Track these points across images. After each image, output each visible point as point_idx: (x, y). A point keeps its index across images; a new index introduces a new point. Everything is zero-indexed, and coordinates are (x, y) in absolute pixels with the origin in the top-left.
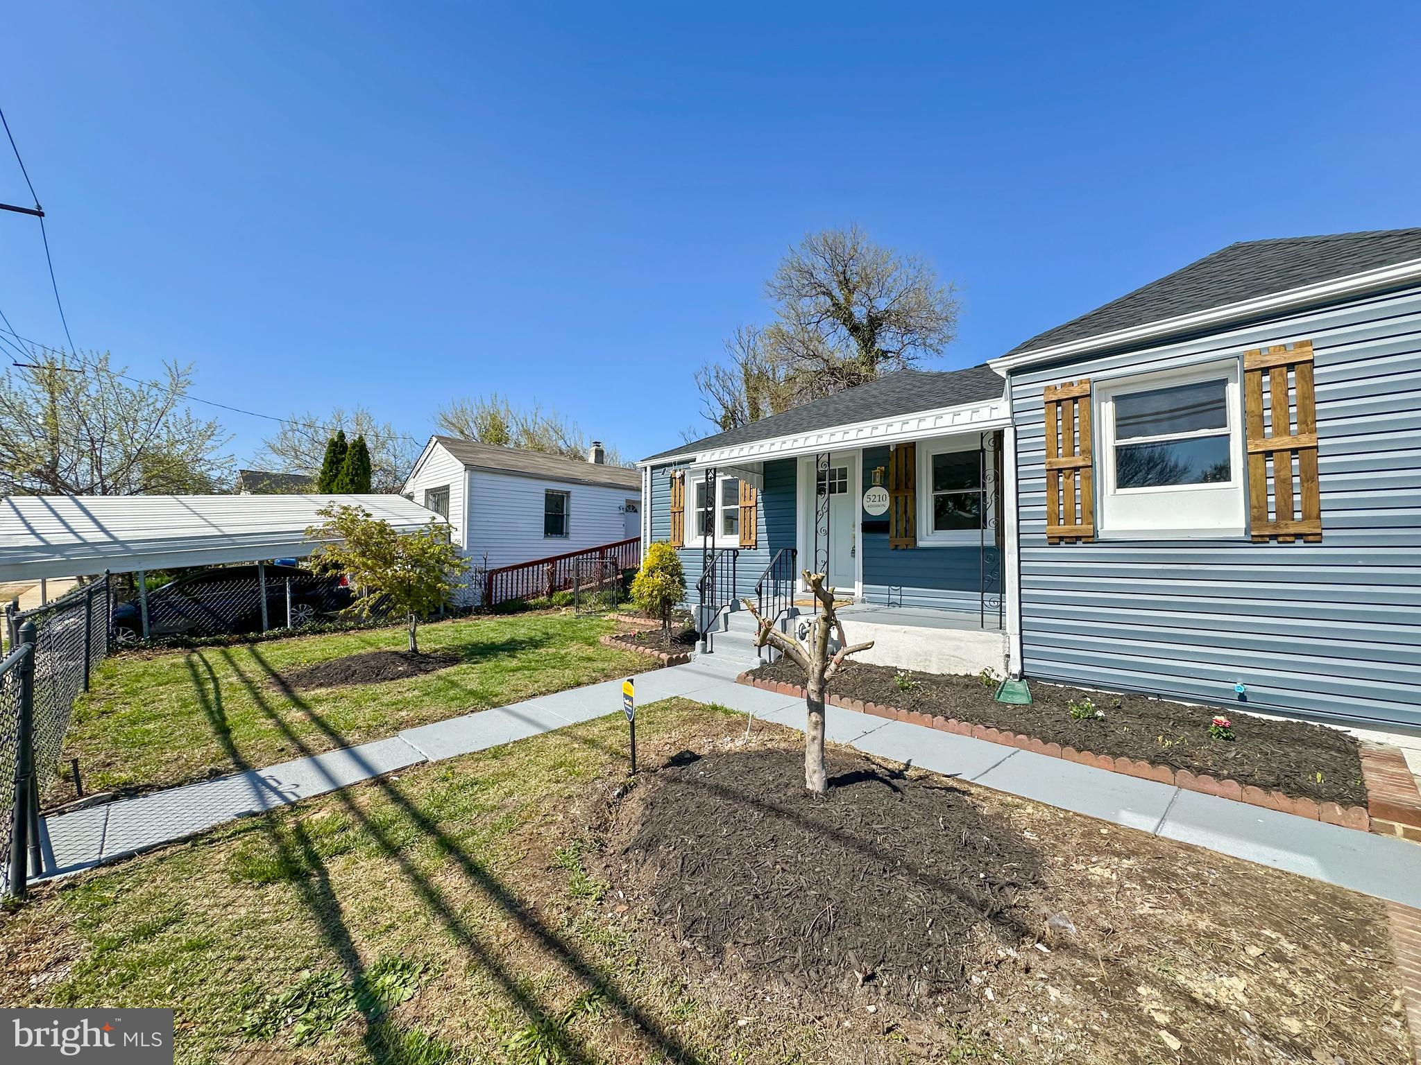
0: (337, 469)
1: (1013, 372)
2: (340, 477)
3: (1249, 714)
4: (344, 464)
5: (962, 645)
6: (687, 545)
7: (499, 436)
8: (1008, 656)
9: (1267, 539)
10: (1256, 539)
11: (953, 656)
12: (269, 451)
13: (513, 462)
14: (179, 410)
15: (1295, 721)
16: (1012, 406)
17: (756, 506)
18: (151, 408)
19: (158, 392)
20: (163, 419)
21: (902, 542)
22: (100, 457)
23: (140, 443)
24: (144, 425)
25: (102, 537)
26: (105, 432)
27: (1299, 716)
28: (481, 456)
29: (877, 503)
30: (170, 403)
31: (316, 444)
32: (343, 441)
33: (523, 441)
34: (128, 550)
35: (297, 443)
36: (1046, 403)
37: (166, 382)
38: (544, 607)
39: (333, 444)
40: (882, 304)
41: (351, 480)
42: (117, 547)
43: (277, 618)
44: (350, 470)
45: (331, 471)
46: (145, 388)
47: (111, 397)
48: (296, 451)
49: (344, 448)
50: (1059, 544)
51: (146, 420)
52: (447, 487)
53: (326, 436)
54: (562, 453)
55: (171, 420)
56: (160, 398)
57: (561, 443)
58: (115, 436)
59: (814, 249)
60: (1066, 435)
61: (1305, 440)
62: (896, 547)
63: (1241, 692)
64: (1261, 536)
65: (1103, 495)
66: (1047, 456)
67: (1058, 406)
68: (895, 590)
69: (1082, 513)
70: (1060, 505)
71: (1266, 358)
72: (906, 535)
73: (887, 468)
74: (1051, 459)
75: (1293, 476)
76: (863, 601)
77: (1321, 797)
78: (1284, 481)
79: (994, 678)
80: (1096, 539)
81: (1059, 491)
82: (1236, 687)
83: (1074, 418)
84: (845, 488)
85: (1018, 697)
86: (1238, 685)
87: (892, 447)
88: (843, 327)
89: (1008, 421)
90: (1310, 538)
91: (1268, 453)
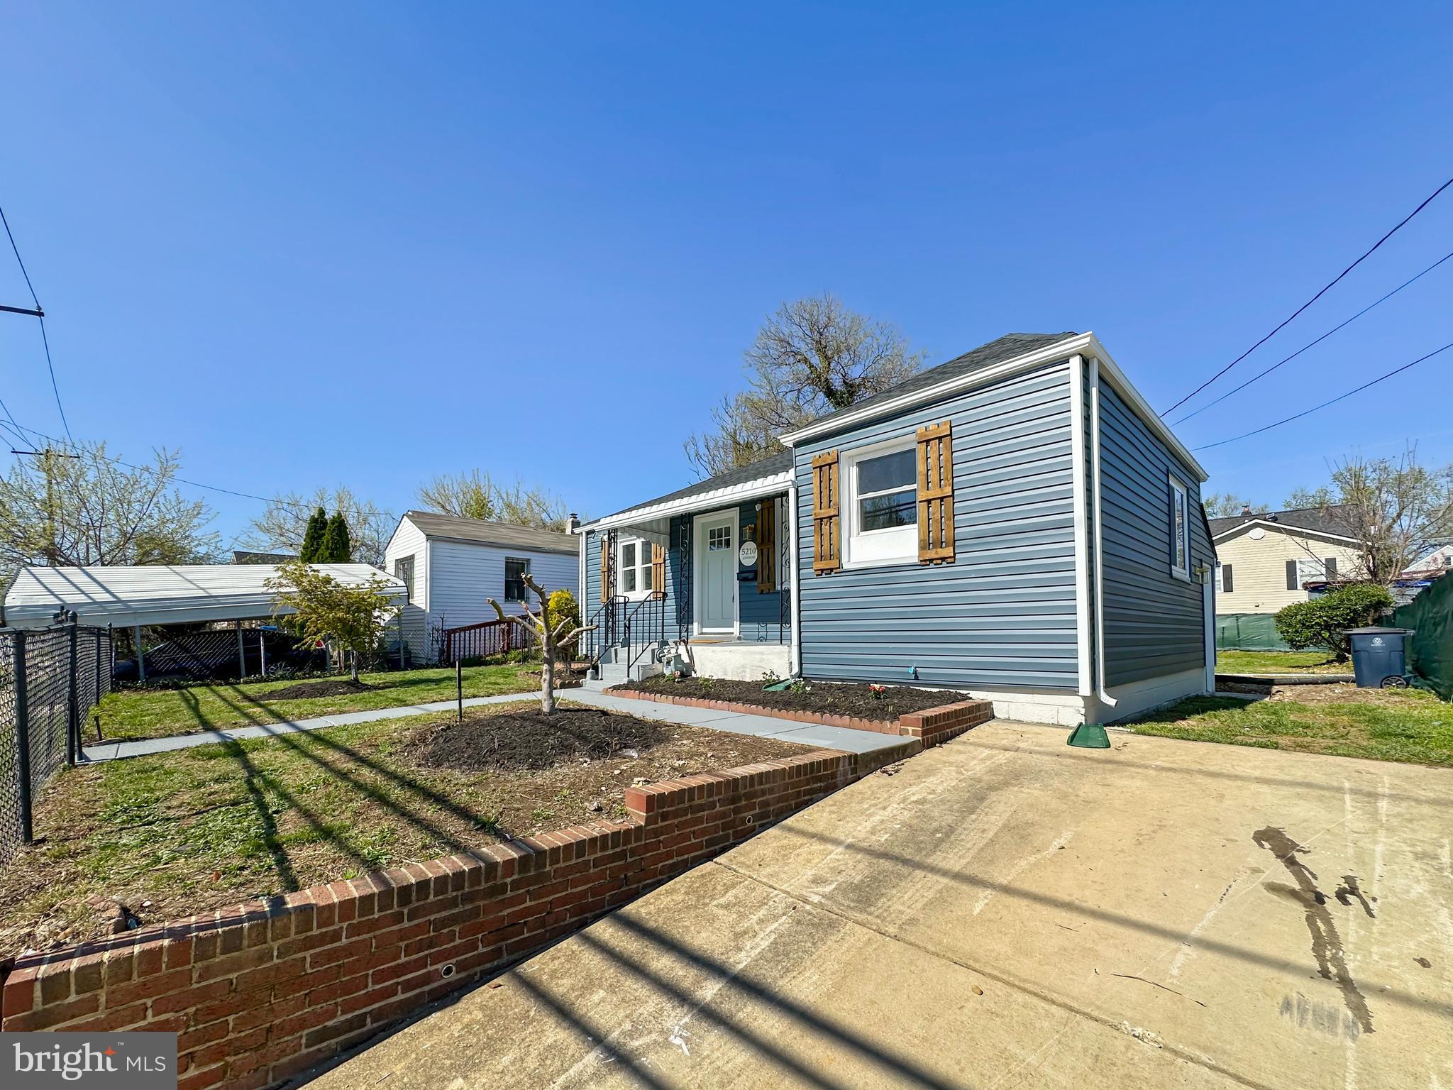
0: (318, 544)
1: (798, 444)
2: (320, 551)
3: (920, 688)
4: (324, 539)
7: (481, 510)
8: (791, 662)
9: (929, 563)
10: (924, 563)
12: (256, 529)
13: (477, 533)
14: (169, 491)
16: (795, 472)
17: (664, 562)
18: (144, 490)
19: (149, 476)
20: (155, 500)
21: (765, 587)
22: (99, 536)
23: (133, 522)
24: (137, 506)
25: (107, 597)
26: (103, 513)
28: (444, 527)
29: (749, 555)
30: (160, 484)
31: (300, 522)
32: (323, 517)
33: (505, 515)
34: (129, 608)
35: (282, 521)
36: (813, 469)
37: (156, 467)
38: (498, 662)
39: (314, 520)
40: (856, 373)
41: (330, 554)
42: (119, 606)
43: (253, 667)
44: (330, 545)
45: (312, 546)
46: (137, 472)
47: (107, 481)
48: (281, 528)
49: (324, 524)
51: (139, 501)
52: (412, 557)
53: (308, 514)
54: (544, 526)
55: (162, 500)
56: (151, 481)
57: (544, 516)
58: (112, 516)
59: (790, 318)
60: (825, 493)
61: (948, 491)
62: (762, 593)
63: (915, 673)
64: (925, 561)
65: (850, 537)
66: (814, 509)
67: (821, 471)
68: (762, 627)
69: (834, 551)
70: (822, 546)
71: (928, 433)
72: (769, 582)
73: (755, 525)
74: (818, 511)
75: (942, 517)
76: (739, 638)
77: (884, 719)
78: (936, 521)
79: (774, 677)
80: (841, 570)
81: (822, 535)
82: (911, 670)
83: (830, 480)
84: (728, 543)
85: (780, 688)
86: (913, 668)
87: (758, 507)
88: (821, 395)
89: (790, 483)
90: (949, 560)
91: (929, 501)
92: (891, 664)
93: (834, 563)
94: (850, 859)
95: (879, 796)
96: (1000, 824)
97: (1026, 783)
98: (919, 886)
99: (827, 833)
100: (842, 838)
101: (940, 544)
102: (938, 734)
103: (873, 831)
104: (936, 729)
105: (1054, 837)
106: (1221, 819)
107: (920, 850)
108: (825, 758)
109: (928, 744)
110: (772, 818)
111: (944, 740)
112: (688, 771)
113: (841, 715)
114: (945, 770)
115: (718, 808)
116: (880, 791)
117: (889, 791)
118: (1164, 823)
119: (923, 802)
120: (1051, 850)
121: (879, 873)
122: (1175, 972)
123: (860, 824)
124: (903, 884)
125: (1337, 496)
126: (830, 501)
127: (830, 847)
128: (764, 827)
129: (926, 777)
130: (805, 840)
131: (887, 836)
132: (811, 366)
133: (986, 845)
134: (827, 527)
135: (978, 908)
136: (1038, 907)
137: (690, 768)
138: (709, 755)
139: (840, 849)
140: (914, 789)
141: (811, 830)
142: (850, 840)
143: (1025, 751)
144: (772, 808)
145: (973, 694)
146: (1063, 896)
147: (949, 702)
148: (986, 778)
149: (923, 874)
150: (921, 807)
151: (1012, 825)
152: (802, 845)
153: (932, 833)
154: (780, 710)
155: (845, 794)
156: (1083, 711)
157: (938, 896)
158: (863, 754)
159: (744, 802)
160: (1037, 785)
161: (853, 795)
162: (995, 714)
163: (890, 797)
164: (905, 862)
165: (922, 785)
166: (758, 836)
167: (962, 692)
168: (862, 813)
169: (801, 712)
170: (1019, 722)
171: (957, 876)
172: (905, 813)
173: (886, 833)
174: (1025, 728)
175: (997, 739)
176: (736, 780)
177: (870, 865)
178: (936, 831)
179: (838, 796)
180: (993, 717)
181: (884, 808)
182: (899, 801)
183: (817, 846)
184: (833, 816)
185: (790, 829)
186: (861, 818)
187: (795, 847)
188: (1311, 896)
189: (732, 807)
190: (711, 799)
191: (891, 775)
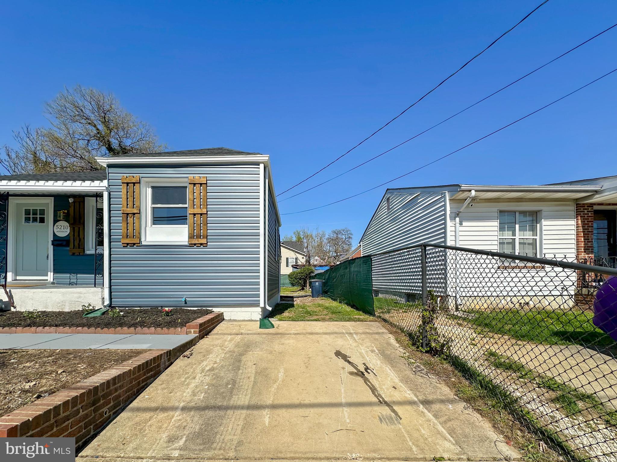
1: (110, 166)
3: (188, 308)
5: (82, 295)
8: (104, 298)
9: (193, 245)
10: (191, 245)
11: (77, 301)
16: (108, 182)
21: (76, 251)
29: (62, 230)
36: (123, 183)
50: (127, 246)
59: (84, 96)
60: (130, 199)
61: (204, 211)
62: (73, 254)
63: (185, 301)
64: (192, 244)
65: (146, 227)
66: (122, 207)
67: (127, 186)
68: (73, 276)
69: (136, 233)
70: (127, 230)
71: (195, 180)
72: (79, 248)
73: (68, 211)
74: (125, 209)
75: (201, 224)
76: (53, 283)
77: (176, 327)
78: (198, 225)
79: (91, 308)
80: (141, 245)
81: (127, 223)
82: (183, 299)
83: (134, 192)
84: (42, 220)
85: (98, 314)
86: (184, 298)
87: (71, 200)
88: (104, 148)
89: (105, 188)
90: (204, 245)
91: (194, 214)
92: (171, 297)
93: (136, 241)
94: (187, 416)
95: (188, 371)
96: (254, 372)
97: (253, 349)
98: (233, 419)
99: (165, 404)
100: (177, 404)
101: (199, 237)
102: (205, 331)
103: (194, 394)
104: (204, 329)
105: (278, 373)
106: (323, 350)
107: (224, 398)
108: (154, 356)
109: (201, 337)
110: (122, 405)
111: (207, 334)
112: (41, 390)
113: (149, 327)
114: (216, 349)
115: (81, 413)
116: (187, 368)
117: (192, 367)
118: (309, 356)
119: (212, 369)
120: (280, 379)
121: (209, 420)
122: (348, 421)
123: (184, 392)
124: (224, 421)
125: (294, 239)
126: (134, 205)
127: (171, 413)
128: (117, 414)
129: (207, 355)
130: (152, 414)
131: (203, 394)
132: (98, 129)
133: (254, 385)
134: (132, 219)
135: (267, 420)
136: (290, 410)
137: (42, 387)
138: (59, 372)
139: (178, 413)
140: (205, 363)
141: (153, 405)
142: (182, 404)
143: (245, 334)
144: (121, 399)
145: (215, 310)
146: (296, 402)
147: (205, 314)
148: (236, 350)
149: (232, 412)
150: (213, 372)
151: (259, 371)
152: (151, 418)
153: (226, 386)
154: (102, 329)
155: (167, 375)
156: (261, 313)
157: (245, 422)
158: (174, 349)
159: (102, 402)
160: (258, 349)
161: (172, 375)
162: (225, 318)
163: (194, 371)
164: (220, 408)
165: (208, 360)
166: (115, 421)
167: (209, 309)
168: (183, 384)
169: (120, 328)
170: (235, 320)
171: (249, 407)
172: (207, 378)
173: (202, 393)
174: (240, 323)
175: (230, 330)
176: (96, 388)
177: (201, 416)
178: (227, 384)
179: (163, 377)
180: (224, 319)
181: (194, 378)
182: (200, 372)
183: (162, 415)
184: (165, 391)
185: (138, 409)
186: (183, 388)
187: (146, 421)
188: (360, 373)
189: (93, 408)
190: (75, 409)
191: (189, 357)
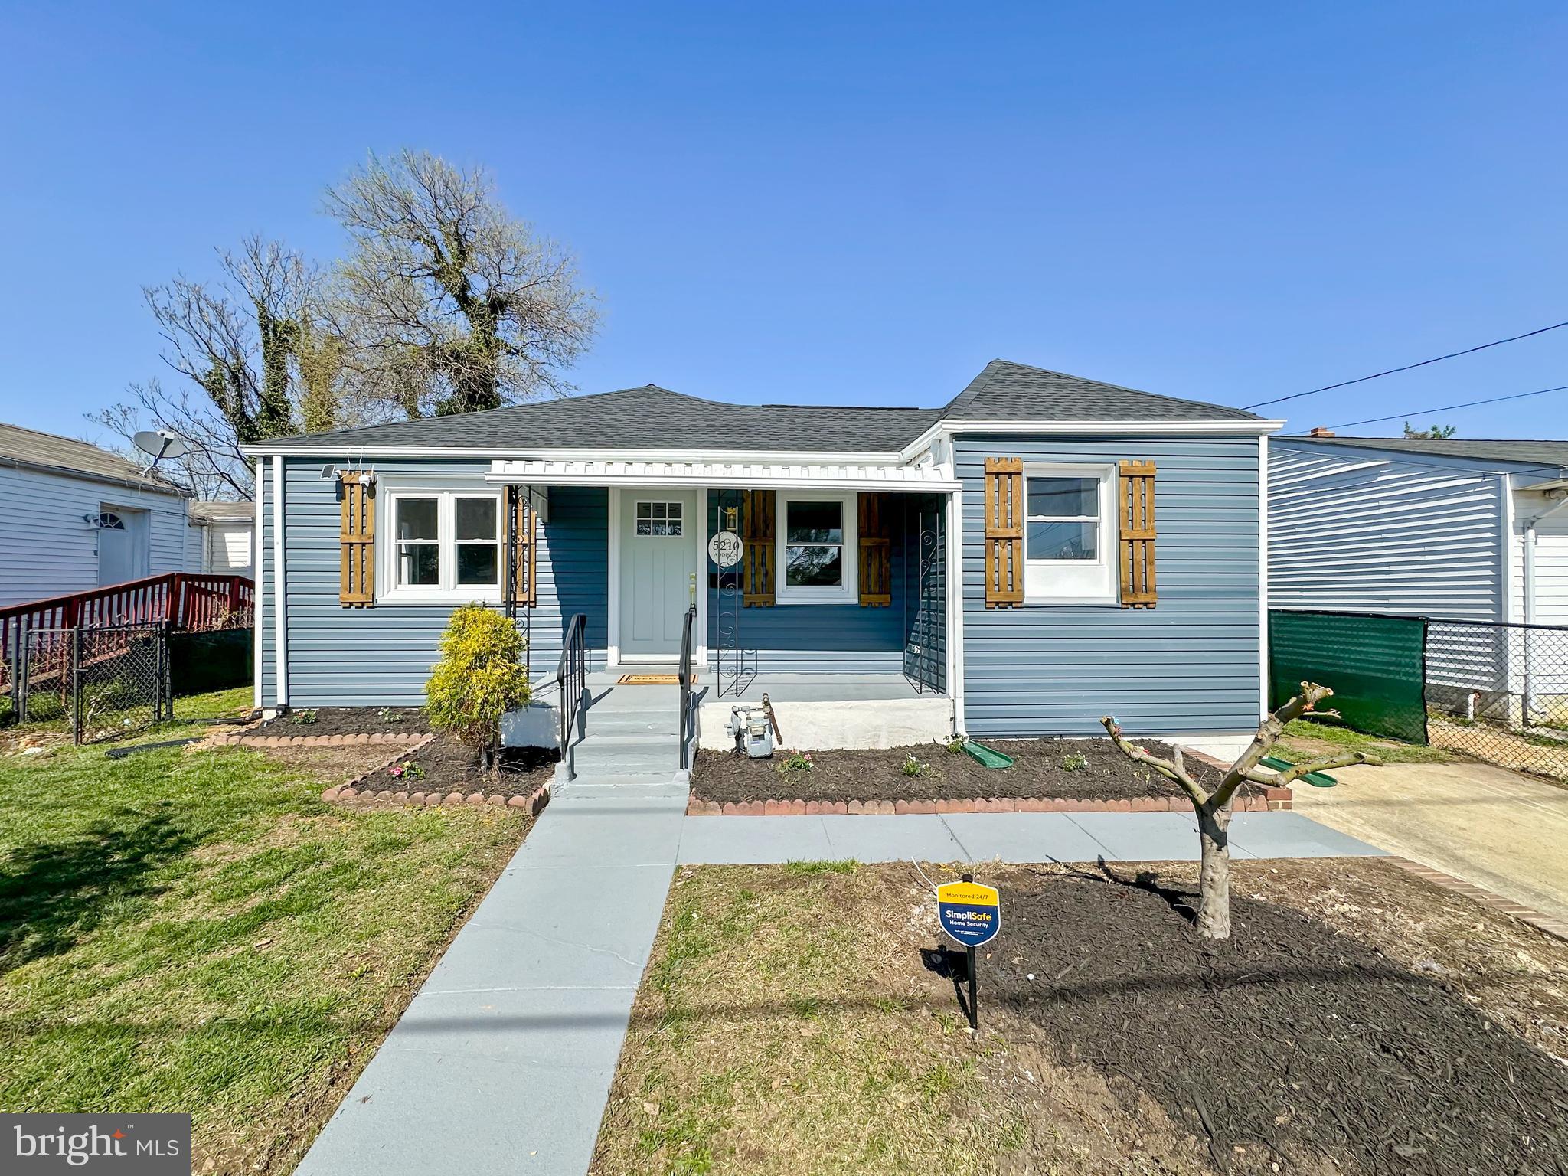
5: (911, 714)
6: (382, 599)
10: (1125, 606)
11: (903, 727)
15: (1137, 739)
17: (535, 543)
21: (759, 599)
27: (1139, 735)
29: (727, 551)
40: (511, 285)
50: (994, 609)
60: (1002, 507)
61: (1151, 534)
62: (751, 606)
64: (1127, 604)
66: (987, 525)
67: (997, 478)
68: (748, 654)
69: (1013, 580)
70: (996, 572)
71: (1132, 468)
72: (764, 591)
73: (741, 510)
74: (994, 528)
75: (1143, 560)
78: (1138, 563)
80: (1022, 605)
81: (995, 559)
83: (1008, 492)
84: (676, 528)
90: (1151, 605)
91: (1131, 541)
92: (1083, 715)
93: (1014, 596)
101: (1139, 587)
126: (1008, 518)
134: (1004, 550)
